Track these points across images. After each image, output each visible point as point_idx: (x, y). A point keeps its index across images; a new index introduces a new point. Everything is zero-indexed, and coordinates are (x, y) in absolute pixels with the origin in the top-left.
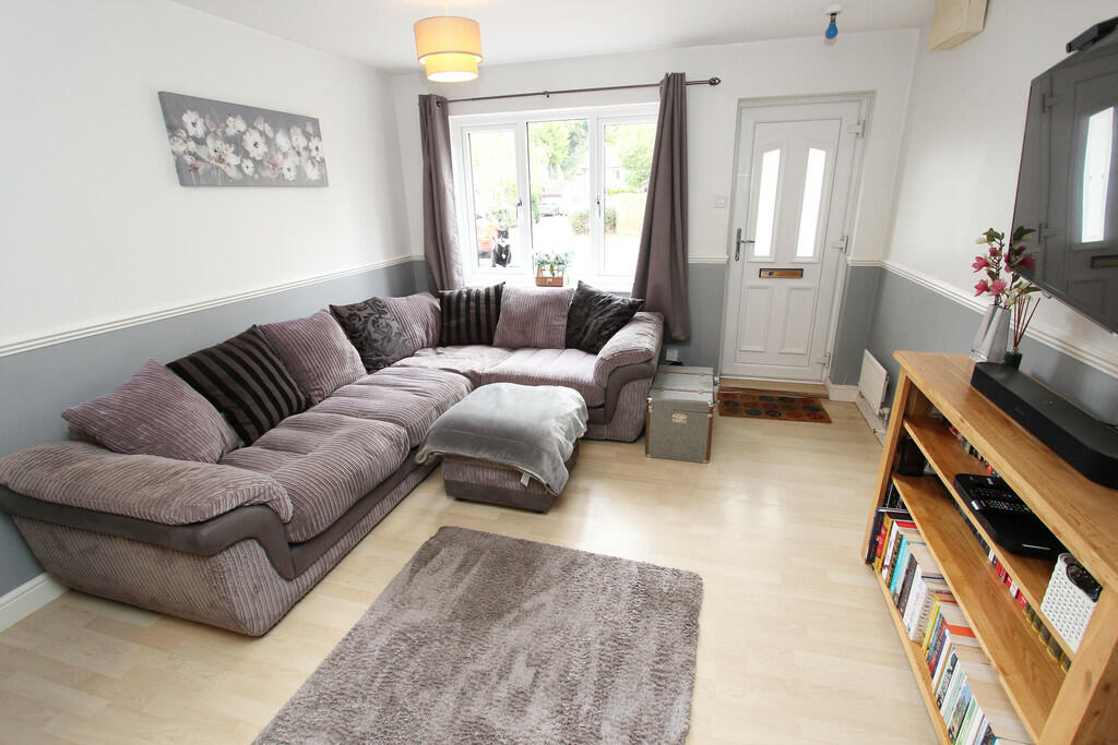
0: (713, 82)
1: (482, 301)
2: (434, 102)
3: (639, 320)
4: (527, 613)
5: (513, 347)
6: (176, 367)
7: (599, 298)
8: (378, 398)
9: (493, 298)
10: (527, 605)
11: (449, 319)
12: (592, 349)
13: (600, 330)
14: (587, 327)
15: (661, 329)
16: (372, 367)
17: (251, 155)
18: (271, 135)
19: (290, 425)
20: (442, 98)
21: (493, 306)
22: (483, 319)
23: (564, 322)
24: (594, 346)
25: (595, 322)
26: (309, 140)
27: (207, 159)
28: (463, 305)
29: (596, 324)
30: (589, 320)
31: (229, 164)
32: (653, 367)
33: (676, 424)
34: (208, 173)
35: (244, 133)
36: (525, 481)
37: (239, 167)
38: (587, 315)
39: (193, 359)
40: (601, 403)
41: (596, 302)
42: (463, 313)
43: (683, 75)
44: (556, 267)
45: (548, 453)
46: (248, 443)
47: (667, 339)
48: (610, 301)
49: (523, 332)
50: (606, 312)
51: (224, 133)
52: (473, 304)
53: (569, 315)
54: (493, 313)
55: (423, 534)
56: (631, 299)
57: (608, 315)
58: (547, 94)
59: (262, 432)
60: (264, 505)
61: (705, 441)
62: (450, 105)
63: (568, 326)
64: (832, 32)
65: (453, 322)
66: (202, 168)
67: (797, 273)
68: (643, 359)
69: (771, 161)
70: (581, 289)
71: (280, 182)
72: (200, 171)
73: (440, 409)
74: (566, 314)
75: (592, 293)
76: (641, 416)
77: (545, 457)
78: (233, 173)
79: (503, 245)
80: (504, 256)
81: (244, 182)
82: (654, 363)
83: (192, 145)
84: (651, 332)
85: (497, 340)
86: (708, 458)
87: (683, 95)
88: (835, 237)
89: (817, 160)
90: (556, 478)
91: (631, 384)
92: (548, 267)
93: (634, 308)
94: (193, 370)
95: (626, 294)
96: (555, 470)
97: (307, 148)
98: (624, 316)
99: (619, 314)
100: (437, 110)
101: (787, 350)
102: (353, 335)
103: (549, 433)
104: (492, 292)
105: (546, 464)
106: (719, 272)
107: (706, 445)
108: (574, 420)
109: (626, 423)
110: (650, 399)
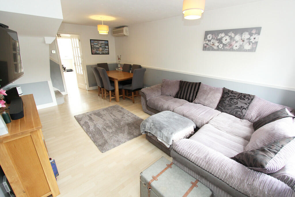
6: (181, 82)
17: (223, 43)
18: (233, 36)
26: (251, 36)
27: (209, 45)
31: (215, 46)
34: (208, 48)
35: (223, 37)
37: (218, 46)
39: (185, 82)
51: (217, 38)
66: (208, 46)
71: (232, 50)
72: (207, 48)
78: (215, 48)
81: (218, 49)
83: (207, 42)
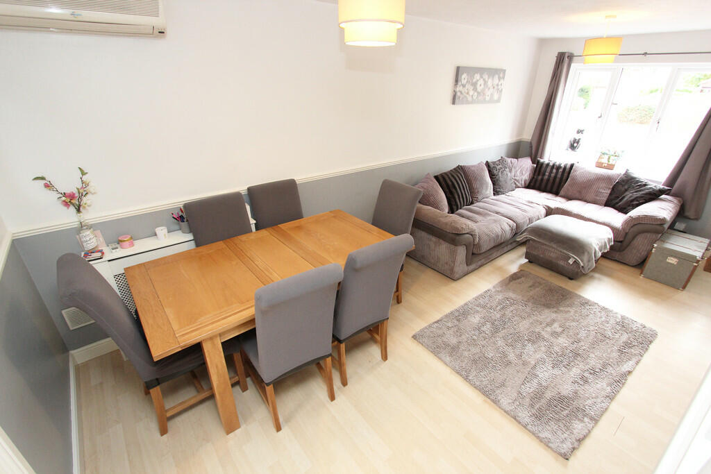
1: (561, 170)
2: (567, 55)
3: (661, 200)
4: (561, 311)
5: (569, 198)
6: (436, 177)
7: (638, 182)
8: (502, 207)
9: (568, 170)
10: (562, 309)
11: (539, 175)
12: (623, 210)
13: (632, 201)
14: (624, 197)
15: (678, 209)
16: (496, 192)
17: (478, 90)
18: (487, 79)
19: (467, 210)
20: (571, 53)
21: (566, 174)
22: (558, 180)
23: (609, 192)
24: (625, 208)
25: (629, 195)
26: (499, 80)
27: (464, 93)
28: (549, 169)
29: (631, 197)
30: (627, 193)
31: (469, 95)
32: (664, 228)
33: (669, 263)
34: (462, 99)
35: (478, 80)
36: (571, 261)
37: (472, 96)
38: (626, 190)
39: (441, 175)
40: (621, 240)
41: (635, 183)
42: (547, 174)
44: (612, 158)
45: (588, 253)
46: (452, 213)
47: (681, 214)
48: (645, 185)
49: (580, 192)
50: (640, 191)
51: (472, 81)
52: (554, 171)
53: (613, 189)
54: (564, 178)
55: (514, 268)
56: (662, 187)
57: (641, 193)
58: (645, 54)
59: (457, 210)
60: (472, 235)
61: (686, 277)
62: (575, 58)
63: (610, 194)
65: (540, 177)
68: (659, 223)
70: (626, 174)
72: (460, 98)
73: (531, 220)
74: (611, 187)
75: (633, 178)
76: (644, 254)
77: (586, 254)
78: (469, 98)
79: (576, 138)
80: (575, 145)
81: (472, 102)
82: (666, 226)
84: (670, 209)
85: (562, 192)
86: (684, 287)
90: (588, 265)
91: (646, 234)
92: (606, 157)
93: (662, 192)
94: (441, 180)
95: (659, 183)
96: (589, 261)
97: (498, 85)
98: (654, 196)
99: (650, 194)
100: (566, 60)
102: (492, 176)
103: (592, 245)
104: (568, 167)
105: (585, 258)
107: (685, 280)
108: (605, 243)
109: (633, 255)
110: (655, 245)
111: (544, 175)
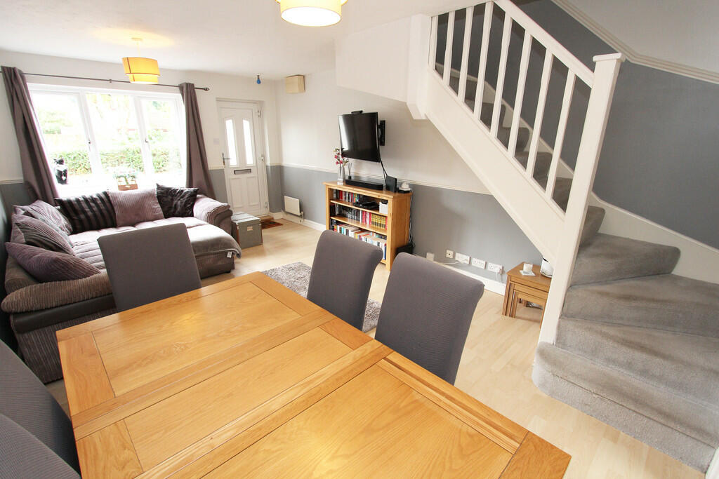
0: (206, 89)
1: (98, 201)
7: (175, 190)
9: (105, 199)
14: (176, 205)
21: (108, 204)
22: (105, 212)
23: (159, 205)
24: (186, 213)
25: (179, 202)
28: (84, 205)
29: (181, 202)
30: (175, 202)
36: (229, 256)
38: (172, 200)
41: (173, 192)
43: (193, 85)
49: (137, 215)
54: (109, 208)
56: (190, 189)
57: (186, 197)
58: (110, 81)
64: (259, 82)
67: (249, 171)
69: (229, 124)
79: (62, 170)
80: (64, 178)
85: (119, 222)
86: (262, 242)
87: (194, 93)
88: (259, 155)
89: (246, 125)
93: (194, 193)
98: (193, 197)
101: (251, 204)
104: (103, 196)
106: (221, 172)
110: (237, 224)
111: (84, 212)
